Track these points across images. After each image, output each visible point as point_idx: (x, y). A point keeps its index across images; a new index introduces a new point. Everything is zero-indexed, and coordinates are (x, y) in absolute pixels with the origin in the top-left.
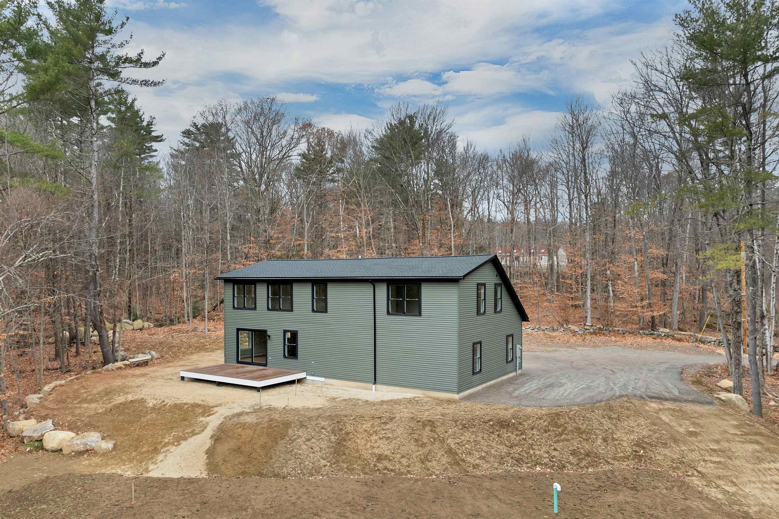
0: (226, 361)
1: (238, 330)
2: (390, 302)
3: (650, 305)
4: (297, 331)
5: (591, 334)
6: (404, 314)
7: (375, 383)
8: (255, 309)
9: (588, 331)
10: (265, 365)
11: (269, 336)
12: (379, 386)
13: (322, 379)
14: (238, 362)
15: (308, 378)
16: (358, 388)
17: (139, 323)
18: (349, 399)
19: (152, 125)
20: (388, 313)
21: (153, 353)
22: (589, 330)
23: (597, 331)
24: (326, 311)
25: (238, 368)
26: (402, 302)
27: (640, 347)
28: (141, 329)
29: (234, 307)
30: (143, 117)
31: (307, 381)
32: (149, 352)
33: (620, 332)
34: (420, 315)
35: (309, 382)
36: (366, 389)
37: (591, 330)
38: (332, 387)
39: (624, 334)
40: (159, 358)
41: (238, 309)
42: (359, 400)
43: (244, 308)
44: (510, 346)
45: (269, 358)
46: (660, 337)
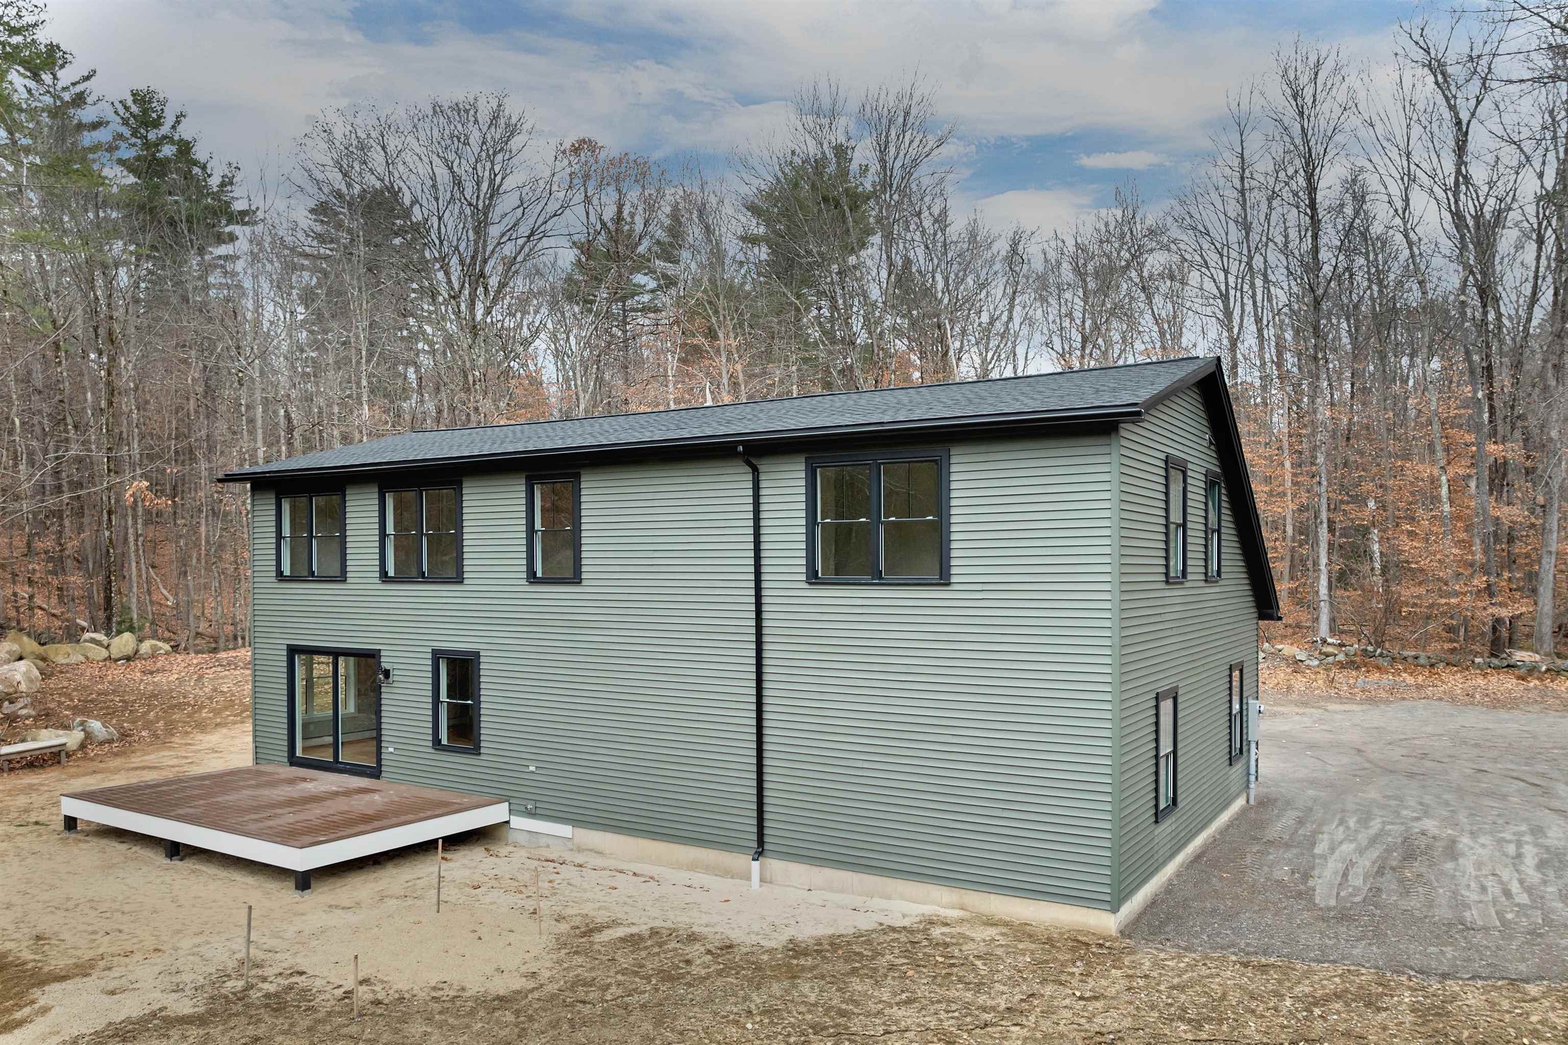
0: (257, 759)
1: (293, 651)
2: (819, 531)
3: (1489, 590)
4: (477, 654)
5: (1342, 666)
6: (877, 578)
7: (760, 851)
8: (342, 577)
9: (1331, 659)
10: (375, 773)
11: (387, 673)
12: (775, 865)
13: (565, 830)
14: (293, 761)
15: (518, 822)
16: (692, 867)
17: (124, 642)
18: (654, 932)
19: (231, 184)
20: (813, 578)
21: (96, 725)
22: (1335, 655)
23: (1357, 659)
24: (576, 579)
25: (292, 781)
26: (869, 532)
27: (1496, 703)
28: (128, 659)
29: (279, 573)
30: (209, 166)
31: (512, 837)
32: (82, 723)
33: (1422, 661)
34: (944, 579)
35: (521, 839)
36: (727, 873)
37: (1341, 657)
38: (599, 862)
39: (1432, 666)
40: (110, 742)
41: (293, 579)
42: (693, 938)
43: (311, 577)
44: (1236, 707)
45: (389, 749)
46: (1536, 674)
